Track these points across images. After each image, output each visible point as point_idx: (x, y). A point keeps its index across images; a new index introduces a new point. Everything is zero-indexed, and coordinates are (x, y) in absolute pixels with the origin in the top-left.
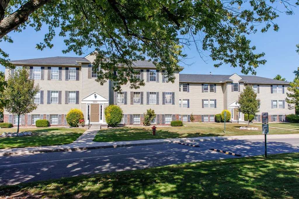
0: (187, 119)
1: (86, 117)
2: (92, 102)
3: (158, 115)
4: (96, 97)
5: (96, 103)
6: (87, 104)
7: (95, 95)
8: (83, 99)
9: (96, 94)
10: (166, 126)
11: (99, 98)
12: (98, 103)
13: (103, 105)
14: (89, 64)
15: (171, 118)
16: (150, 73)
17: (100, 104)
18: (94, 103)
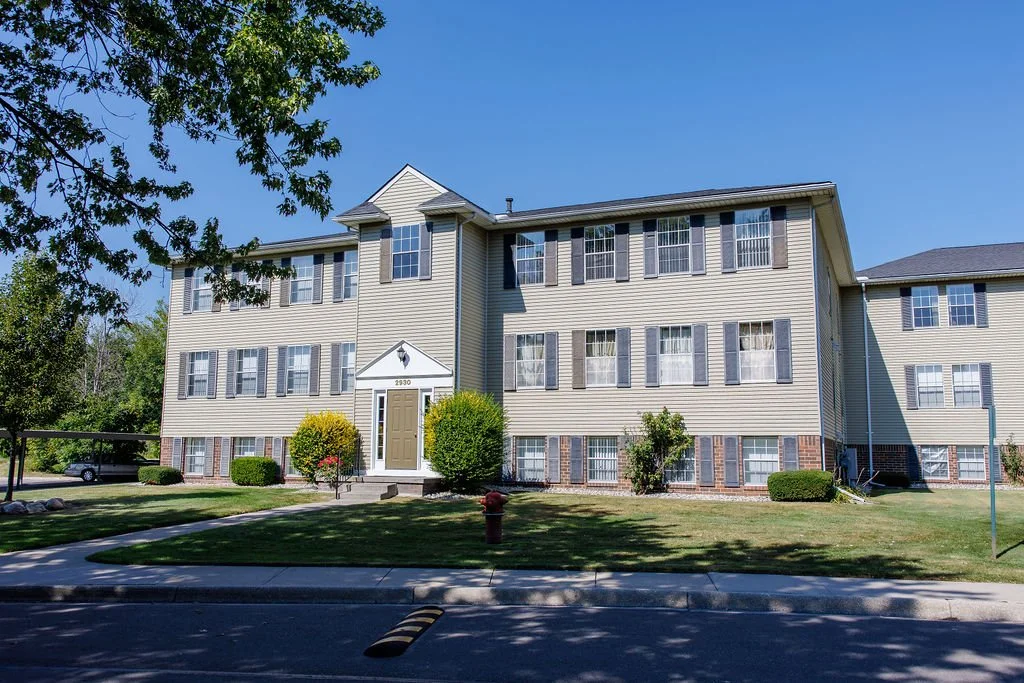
0: (983, 467)
1: (370, 447)
2: (391, 384)
3: (705, 440)
4: (404, 359)
5: (407, 387)
6: (377, 392)
7: (401, 351)
8: (361, 372)
9: (405, 346)
10: (748, 499)
11: (420, 364)
12: (415, 384)
13: (431, 394)
14: (385, 227)
15: (776, 457)
16: (660, 236)
17: (423, 390)
18: (399, 387)
